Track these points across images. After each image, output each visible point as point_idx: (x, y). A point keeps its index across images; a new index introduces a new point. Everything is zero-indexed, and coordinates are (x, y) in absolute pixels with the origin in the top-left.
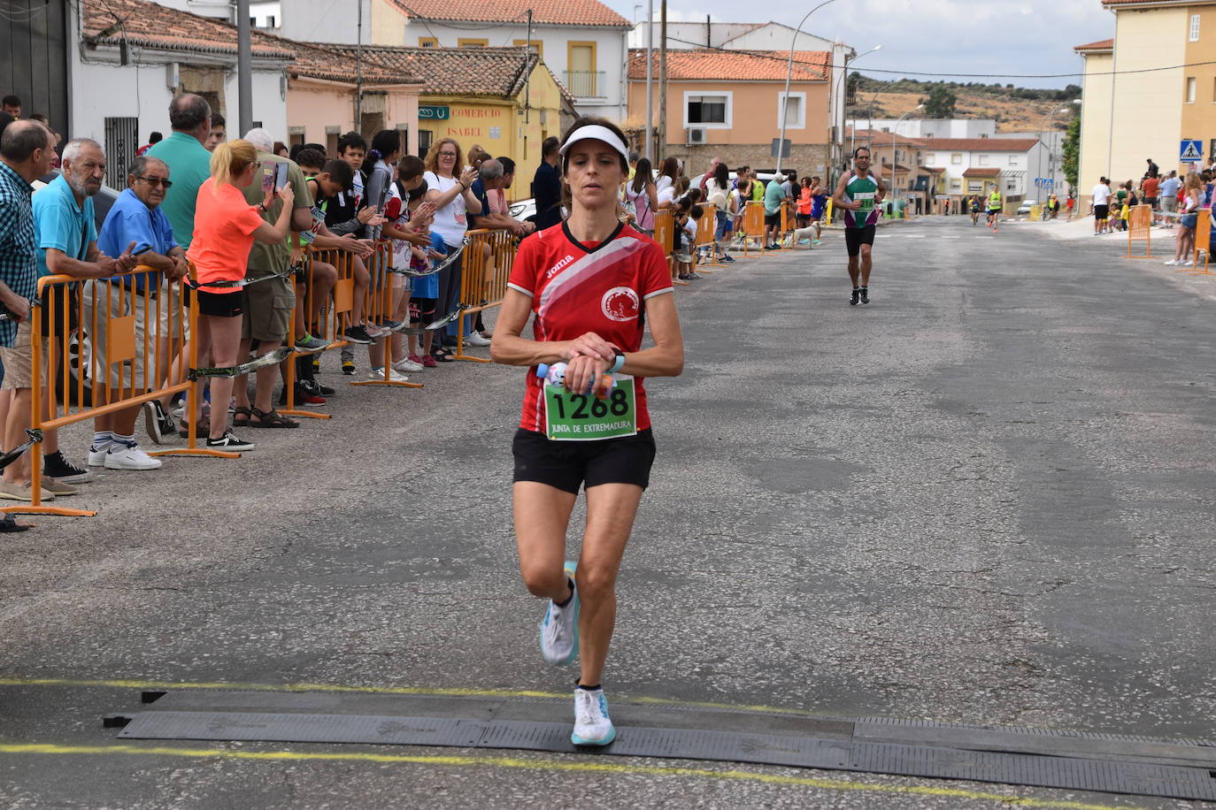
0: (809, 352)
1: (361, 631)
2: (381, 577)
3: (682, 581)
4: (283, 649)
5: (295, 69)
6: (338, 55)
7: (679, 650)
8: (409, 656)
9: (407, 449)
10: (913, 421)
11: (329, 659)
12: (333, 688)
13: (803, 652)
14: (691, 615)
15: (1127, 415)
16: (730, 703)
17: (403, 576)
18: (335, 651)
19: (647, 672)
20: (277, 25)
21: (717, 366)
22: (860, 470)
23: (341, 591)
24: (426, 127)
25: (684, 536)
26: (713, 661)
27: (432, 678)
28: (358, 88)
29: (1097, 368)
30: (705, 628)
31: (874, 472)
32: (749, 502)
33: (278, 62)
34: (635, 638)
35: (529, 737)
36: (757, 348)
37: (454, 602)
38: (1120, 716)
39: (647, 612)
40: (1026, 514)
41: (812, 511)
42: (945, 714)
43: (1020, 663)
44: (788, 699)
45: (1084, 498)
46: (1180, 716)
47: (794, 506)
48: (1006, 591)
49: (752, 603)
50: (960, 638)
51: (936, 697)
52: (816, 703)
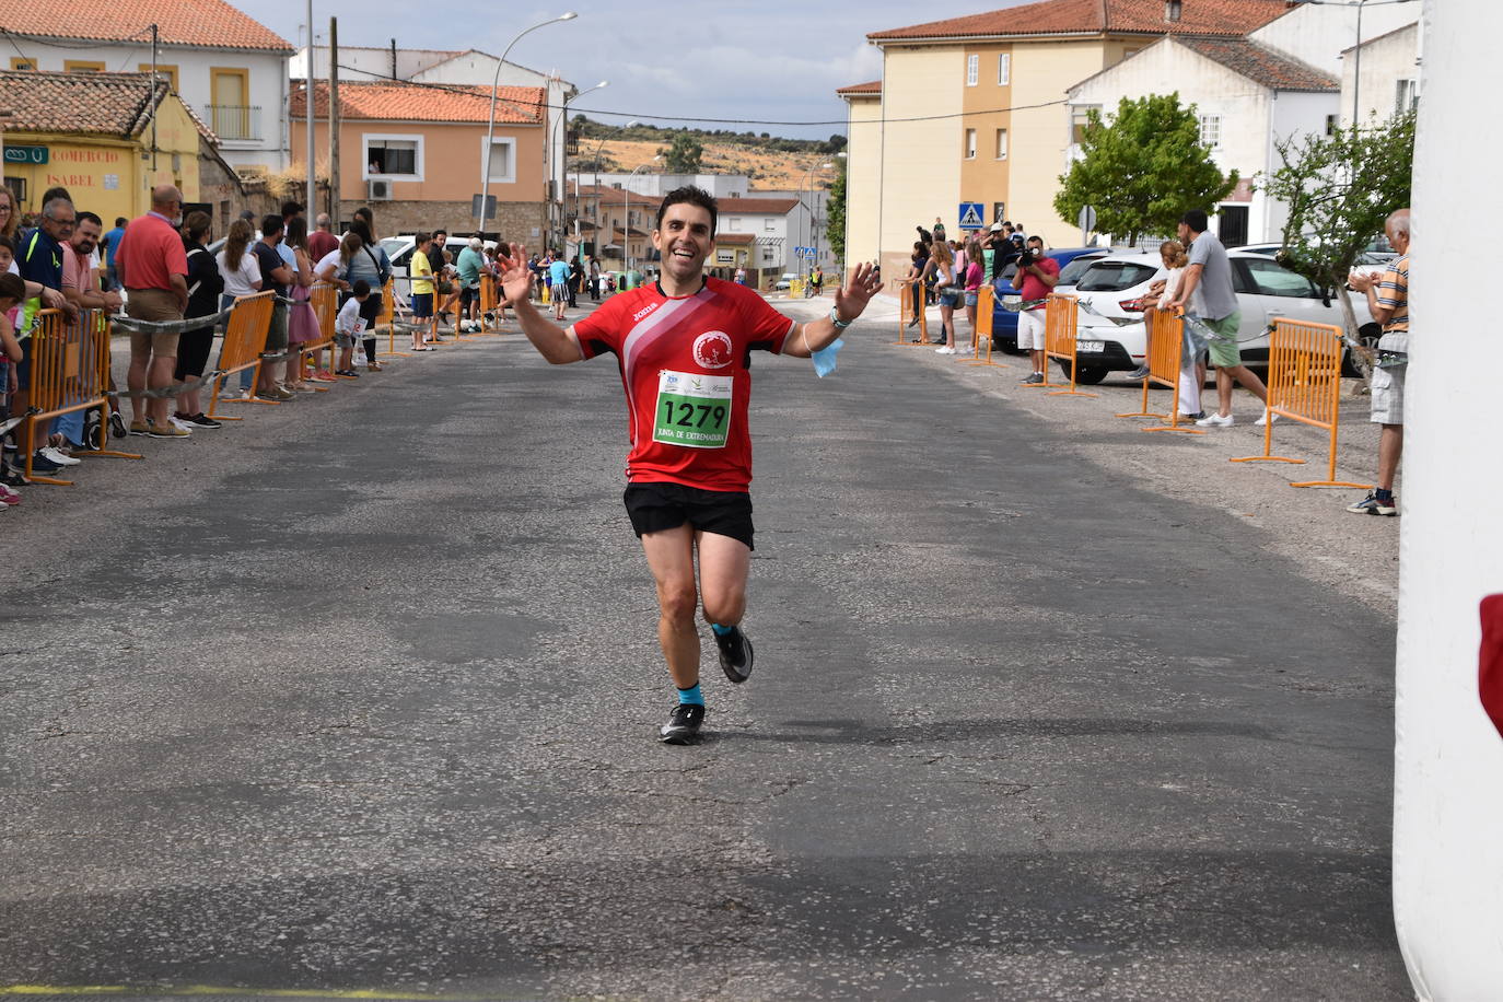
0: (501, 467)
3: (282, 799)
7: (260, 905)
10: (624, 559)
13: (437, 902)
14: (287, 850)
15: (890, 546)
16: (322, 988)
19: (208, 945)
21: (378, 487)
22: (548, 628)
25: (296, 730)
26: (307, 922)
29: (857, 484)
30: (305, 870)
31: (566, 630)
32: (393, 678)
34: (199, 891)
36: (433, 462)
38: (858, 980)
39: (225, 849)
40: (756, 686)
41: (477, 688)
42: (624, 989)
43: (732, 904)
44: (406, 977)
45: (831, 661)
46: (935, 975)
47: (454, 682)
48: (722, 798)
49: (377, 828)
50: (655, 870)
51: (614, 963)
52: (447, 980)
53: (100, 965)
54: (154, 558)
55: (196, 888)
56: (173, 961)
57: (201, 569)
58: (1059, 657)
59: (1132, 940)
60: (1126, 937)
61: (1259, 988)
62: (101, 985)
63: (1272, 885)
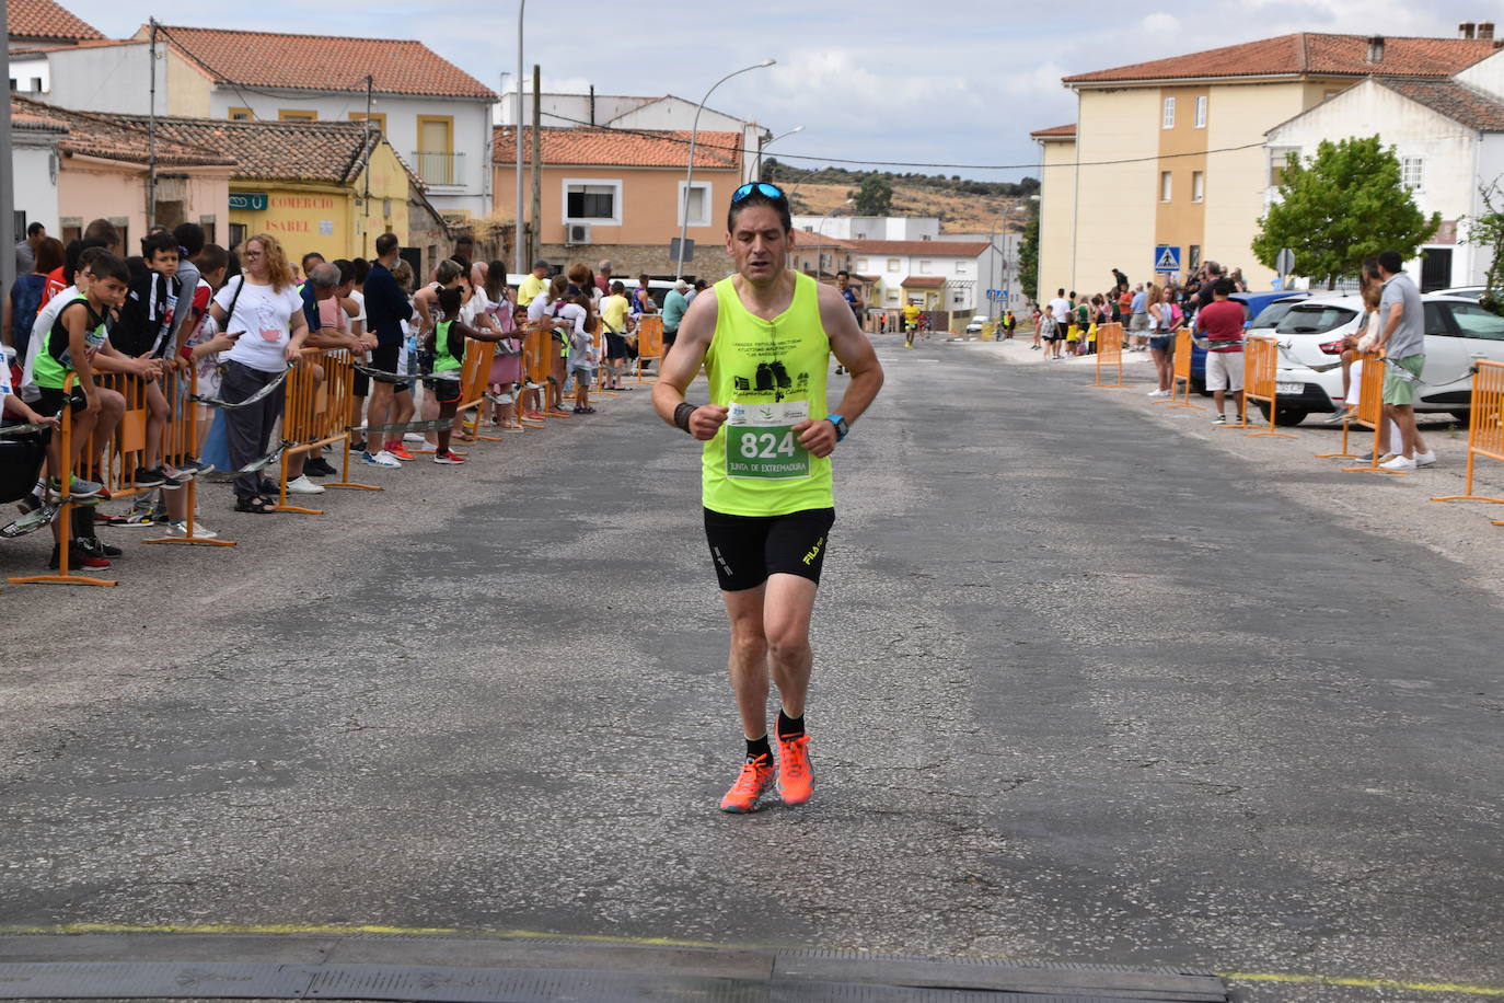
1: (156, 855)
2: (183, 785)
3: (563, 785)
4: (55, 880)
5: (69, 145)
6: (126, 129)
7: (559, 870)
8: (218, 885)
9: (216, 623)
10: (845, 584)
11: (114, 892)
12: (118, 928)
13: (711, 870)
14: (574, 827)
15: (1097, 576)
16: (622, 936)
17: (210, 784)
18: (122, 881)
19: (520, 899)
20: (45, 88)
21: (606, 518)
23: (130, 805)
24: (239, 219)
25: (566, 728)
26: (601, 884)
27: (248, 912)
28: (151, 171)
29: (1063, 519)
30: (592, 842)
32: (646, 686)
33: (49, 136)
34: (505, 857)
35: (371, 984)
36: (654, 495)
37: (276, 816)
38: (1090, 942)
39: (520, 824)
40: (979, 697)
41: (723, 695)
42: (883, 943)
43: (973, 879)
44: (693, 929)
45: (1048, 677)
46: (1160, 940)
47: (701, 690)
48: (957, 792)
49: (649, 811)
50: (902, 850)
51: (873, 923)
52: (728, 932)
53: (431, 912)
54: (411, 579)
55: (501, 854)
56: (492, 911)
57: (455, 589)
58: (1265, 677)
59: (1339, 916)
60: (1333, 914)
61: (1457, 957)
62: (436, 927)
63: (1470, 874)
